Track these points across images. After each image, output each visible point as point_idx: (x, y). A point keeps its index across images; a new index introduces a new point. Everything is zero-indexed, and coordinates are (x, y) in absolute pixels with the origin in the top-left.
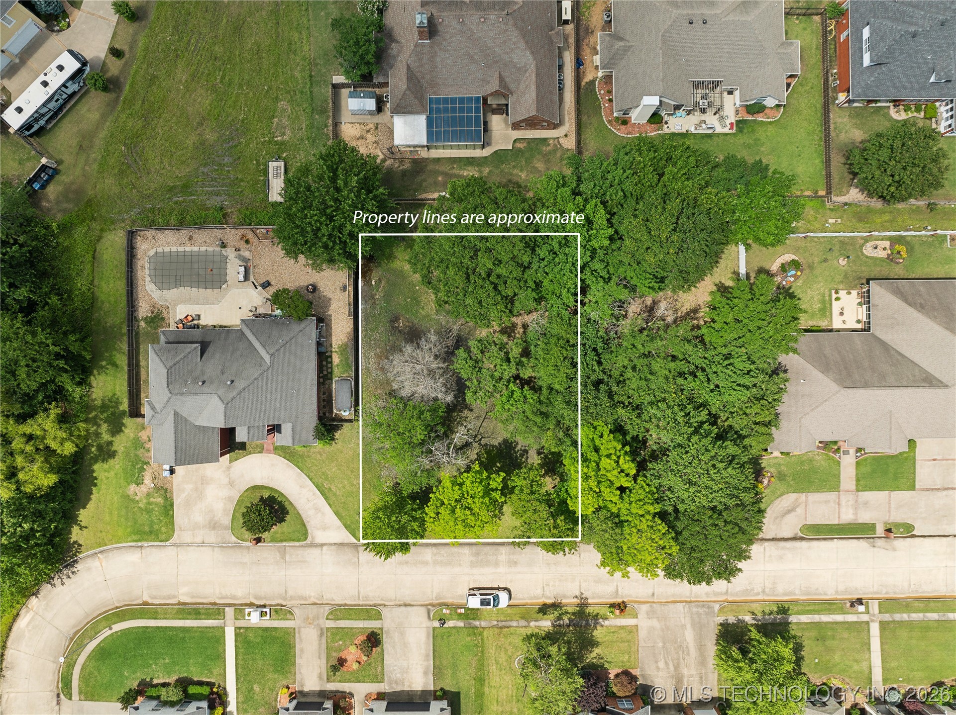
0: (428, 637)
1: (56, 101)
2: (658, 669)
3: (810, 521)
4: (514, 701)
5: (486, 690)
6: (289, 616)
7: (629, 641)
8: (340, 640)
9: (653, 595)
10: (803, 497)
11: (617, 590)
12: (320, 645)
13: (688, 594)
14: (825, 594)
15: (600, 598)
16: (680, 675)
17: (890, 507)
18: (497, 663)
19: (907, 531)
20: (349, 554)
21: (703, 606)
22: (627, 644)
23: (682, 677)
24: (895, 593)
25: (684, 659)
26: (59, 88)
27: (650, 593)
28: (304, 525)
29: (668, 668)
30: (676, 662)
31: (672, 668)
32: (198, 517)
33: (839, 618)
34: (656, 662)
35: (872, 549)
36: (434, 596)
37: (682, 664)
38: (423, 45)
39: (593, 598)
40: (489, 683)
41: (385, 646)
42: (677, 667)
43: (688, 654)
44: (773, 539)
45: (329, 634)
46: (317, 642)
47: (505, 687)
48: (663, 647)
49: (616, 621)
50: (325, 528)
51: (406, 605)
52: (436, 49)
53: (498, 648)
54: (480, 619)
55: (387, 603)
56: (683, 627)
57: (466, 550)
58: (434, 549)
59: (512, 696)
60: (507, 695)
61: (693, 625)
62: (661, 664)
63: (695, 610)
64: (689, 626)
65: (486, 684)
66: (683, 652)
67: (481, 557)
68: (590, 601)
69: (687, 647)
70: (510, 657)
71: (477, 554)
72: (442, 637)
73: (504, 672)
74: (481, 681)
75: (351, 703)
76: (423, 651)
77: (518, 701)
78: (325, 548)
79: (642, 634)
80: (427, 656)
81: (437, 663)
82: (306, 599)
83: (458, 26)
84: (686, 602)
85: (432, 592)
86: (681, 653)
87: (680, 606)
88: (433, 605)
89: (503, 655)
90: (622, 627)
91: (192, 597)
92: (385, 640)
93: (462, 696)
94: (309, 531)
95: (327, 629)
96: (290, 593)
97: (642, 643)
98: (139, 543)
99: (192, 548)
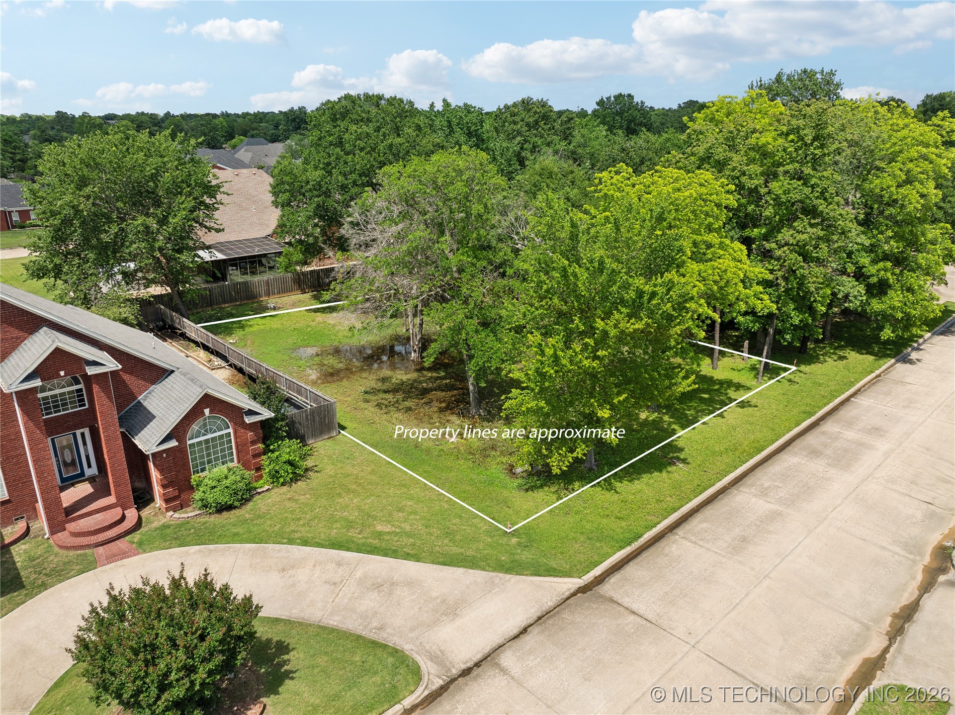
28: (375, 644)
78: (507, 659)
94: (407, 647)
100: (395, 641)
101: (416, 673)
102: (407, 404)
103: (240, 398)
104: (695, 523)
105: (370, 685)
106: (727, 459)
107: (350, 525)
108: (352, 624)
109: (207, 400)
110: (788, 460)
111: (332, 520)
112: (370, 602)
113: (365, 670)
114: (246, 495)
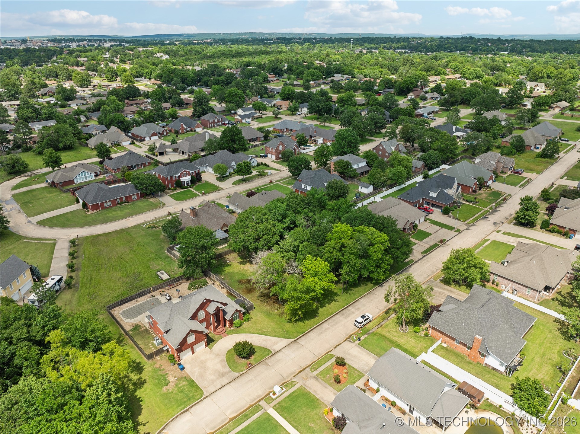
0: (360, 348)
5: (405, 347)
6: (294, 384)
12: (320, 383)
17: (433, 239)
18: (395, 337)
19: (445, 240)
20: (295, 345)
21: (428, 282)
28: (266, 348)
32: (211, 377)
35: (444, 247)
36: (345, 335)
40: (402, 344)
41: (348, 362)
43: (445, 293)
44: (419, 260)
45: (320, 377)
46: (318, 383)
47: (409, 341)
50: (275, 344)
51: (338, 346)
53: (388, 332)
54: (370, 330)
55: (330, 350)
58: (326, 323)
60: (414, 343)
61: (433, 286)
67: (345, 315)
71: (343, 315)
72: (365, 344)
73: (401, 337)
76: (365, 354)
78: (283, 350)
80: (368, 353)
81: (375, 353)
82: (294, 372)
85: (342, 335)
88: (348, 338)
89: (393, 333)
91: (236, 412)
94: (270, 349)
95: (316, 375)
96: (285, 375)
98: (186, 409)
99: (218, 392)
100: (268, 348)
101: (271, 352)
102: (267, 300)
103: (241, 309)
104: (315, 330)
105: (266, 353)
106: (325, 316)
107: (259, 330)
108: (262, 346)
109: (237, 310)
110: (337, 316)
111: (256, 329)
112: (264, 343)
113: (265, 352)
114: (241, 325)
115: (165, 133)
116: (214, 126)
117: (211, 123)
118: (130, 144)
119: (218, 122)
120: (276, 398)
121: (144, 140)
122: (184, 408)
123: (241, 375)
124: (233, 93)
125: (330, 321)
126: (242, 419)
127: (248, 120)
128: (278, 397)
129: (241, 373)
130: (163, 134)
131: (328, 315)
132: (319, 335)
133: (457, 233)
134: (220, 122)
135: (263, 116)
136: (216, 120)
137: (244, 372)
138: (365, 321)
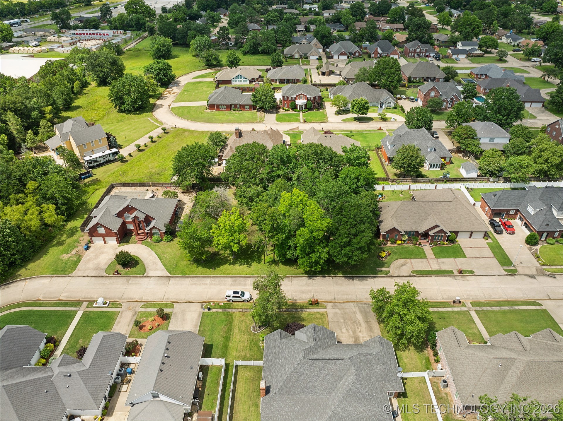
0: (199, 316)
1: (104, 159)
2: (342, 333)
3: (415, 269)
4: (248, 350)
5: (230, 343)
6: (119, 306)
7: (322, 319)
8: (145, 317)
9: (335, 299)
10: (409, 260)
11: (313, 296)
12: (131, 319)
13: (355, 298)
14: (437, 299)
15: (304, 300)
16: (357, 337)
17: (456, 264)
18: (239, 329)
19: (471, 273)
20: (165, 281)
21: (365, 304)
22: (321, 320)
23: (359, 337)
24: (478, 299)
25: (358, 328)
26: (107, 154)
27: (333, 297)
28: (145, 269)
29: (349, 332)
30: (353, 329)
31: (351, 333)
32: (91, 265)
33: (450, 309)
34: (341, 329)
35: (455, 280)
36: (207, 298)
37: (358, 331)
38: (236, 140)
39: (300, 300)
40: (232, 340)
41: (171, 320)
42: (354, 332)
43: (360, 326)
44: (398, 276)
45: (139, 314)
46: (131, 318)
47: (243, 342)
48: (344, 322)
49: (314, 310)
50: (155, 270)
51: (189, 302)
52: (241, 141)
53: (241, 321)
54: (232, 308)
55: (178, 301)
56: (355, 313)
57: (229, 279)
58: (212, 279)
59: (247, 347)
60: (243, 346)
61: (361, 312)
62: (344, 330)
63: (360, 305)
64: (358, 312)
65: (231, 340)
66: (357, 324)
67: (237, 282)
68: (298, 301)
69: (359, 322)
70: (248, 326)
71: (235, 281)
72: (208, 316)
73: (243, 333)
74: (227, 338)
75: (139, 349)
76: (194, 323)
77: (251, 350)
78: (152, 278)
79: (330, 316)
80: (196, 325)
81: (202, 329)
82: (133, 299)
83: (249, 135)
84: (355, 302)
85: (207, 296)
86: (356, 325)
87: (352, 304)
88: (205, 302)
89: (243, 325)
90: (317, 313)
91: (67, 298)
92: (172, 317)
93: (214, 347)
94: (147, 271)
95: (139, 312)
96: (125, 296)
97: (330, 320)
98: (53, 275)
99: (80, 278)
101: (144, 274)
105: (140, 272)
109: (155, 227)
115: (357, 54)
116: (414, 56)
117: (412, 52)
118: (317, 59)
119: (420, 52)
120: (95, 307)
121: (332, 58)
122: (52, 274)
123: (106, 276)
124: (468, 21)
125: (216, 279)
126: (61, 304)
127: (460, 56)
128: (98, 307)
129: (108, 275)
130: (354, 54)
131: (224, 273)
132: (192, 284)
133: (505, 273)
134: (423, 53)
135: (486, 55)
136: (418, 50)
137: (110, 276)
138: (233, 297)
